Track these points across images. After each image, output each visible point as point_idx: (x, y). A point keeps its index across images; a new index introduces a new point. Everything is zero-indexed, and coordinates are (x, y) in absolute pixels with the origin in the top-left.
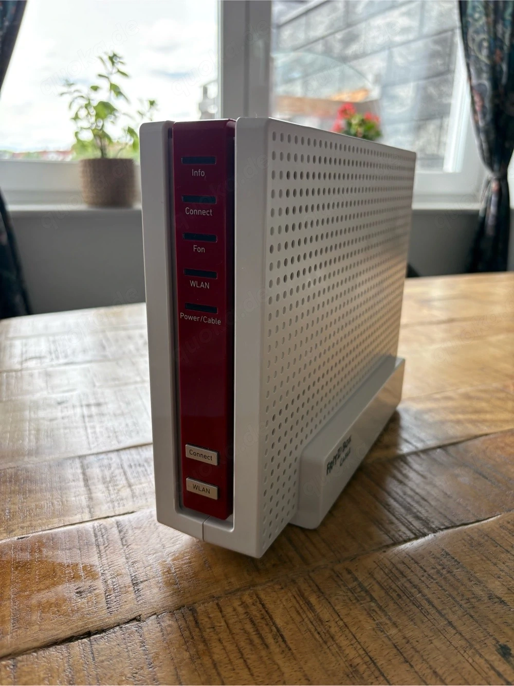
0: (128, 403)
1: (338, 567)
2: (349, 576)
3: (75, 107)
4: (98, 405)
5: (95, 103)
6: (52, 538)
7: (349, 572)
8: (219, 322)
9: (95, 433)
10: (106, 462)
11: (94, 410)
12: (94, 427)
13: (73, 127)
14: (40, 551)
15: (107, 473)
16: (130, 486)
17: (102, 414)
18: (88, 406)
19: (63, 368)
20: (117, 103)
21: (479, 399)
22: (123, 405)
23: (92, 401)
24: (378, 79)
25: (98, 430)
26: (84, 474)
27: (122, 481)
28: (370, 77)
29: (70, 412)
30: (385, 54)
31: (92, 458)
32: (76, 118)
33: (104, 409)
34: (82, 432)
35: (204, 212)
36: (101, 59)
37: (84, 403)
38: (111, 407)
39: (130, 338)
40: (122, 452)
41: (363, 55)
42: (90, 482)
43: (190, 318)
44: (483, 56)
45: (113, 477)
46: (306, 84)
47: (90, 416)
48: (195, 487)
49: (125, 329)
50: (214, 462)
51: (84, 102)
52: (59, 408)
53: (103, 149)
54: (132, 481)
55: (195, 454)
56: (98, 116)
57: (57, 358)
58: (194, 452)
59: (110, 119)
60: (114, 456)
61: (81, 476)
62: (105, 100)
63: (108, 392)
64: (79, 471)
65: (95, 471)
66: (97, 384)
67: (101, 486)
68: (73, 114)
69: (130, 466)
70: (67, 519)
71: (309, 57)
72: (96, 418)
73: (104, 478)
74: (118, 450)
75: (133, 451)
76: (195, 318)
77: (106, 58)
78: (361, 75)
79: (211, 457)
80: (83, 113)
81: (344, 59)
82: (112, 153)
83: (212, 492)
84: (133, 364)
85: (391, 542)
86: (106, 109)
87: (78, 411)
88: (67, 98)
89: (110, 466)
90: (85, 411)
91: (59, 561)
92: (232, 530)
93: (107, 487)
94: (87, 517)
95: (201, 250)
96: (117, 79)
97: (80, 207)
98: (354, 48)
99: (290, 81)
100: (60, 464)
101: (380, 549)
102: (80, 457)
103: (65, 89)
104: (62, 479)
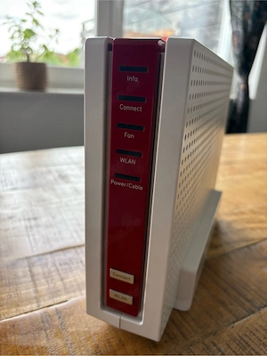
0: (53, 218)
1: (207, 341)
2: (215, 348)
3: (12, 31)
4: (35, 219)
5: (23, 30)
6: (13, 325)
7: (215, 345)
8: (141, 188)
9: (35, 239)
10: (44, 261)
11: (33, 222)
12: (33, 235)
13: (11, 43)
14: (6, 336)
15: (46, 270)
16: (62, 280)
17: (38, 226)
18: (29, 219)
19: (11, 192)
20: (36, 30)
21: (260, 213)
22: (51, 219)
23: (31, 216)
24: (179, 25)
25: (37, 237)
26: (31, 271)
27: (56, 277)
28: (174, 24)
29: (18, 224)
30: (182, 11)
31: (35, 259)
32: (12, 37)
33: (39, 222)
34: (27, 239)
35: (135, 109)
36: (28, 4)
37: (26, 217)
38: (43, 220)
39: (50, 172)
40: (54, 254)
41: (170, 11)
42: (35, 278)
43: (119, 184)
44: (240, 15)
45: (50, 272)
46: (140, 26)
47: (31, 227)
48: (116, 295)
49: (47, 166)
50: (132, 282)
51: (17, 29)
52: (10, 221)
53: (28, 56)
54: (63, 276)
55: (117, 275)
56: (25, 37)
57: (7, 185)
58: (116, 274)
59: (32, 39)
60: (48, 256)
61: (29, 273)
62: (29, 28)
63: (40, 209)
64: (27, 269)
65: (38, 270)
66: (33, 204)
67: (43, 281)
68: (11, 36)
69: (61, 265)
70: (21, 308)
71: (142, 11)
72: (35, 229)
73: (44, 274)
74: (51, 253)
75: (61, 253)
76: (122, 184)
77: (31, 3)
78: (170, 22)
79: (129, 278)
80: (17, 35)
81: (160, 13)
82: (33, 59)
83: (129, 300)
84: (54, 189)
85: (234, 319)
86: (29, 34)
87: (23, 223)
88: (8, 26)
89: (47, 264)
90: (27, 223)
91: (20, 344)
92: (141, 323)
93: (47, 281)
94: (35, 306)
95: (130, 136)
96: (37, 16)
97: (14, 89)
98: (166, 7)
99: (131, 23)
100: (14, 264)
101: (229, 325)
102: (27, 258)
103: (6, 21)
104: (16, 277)
